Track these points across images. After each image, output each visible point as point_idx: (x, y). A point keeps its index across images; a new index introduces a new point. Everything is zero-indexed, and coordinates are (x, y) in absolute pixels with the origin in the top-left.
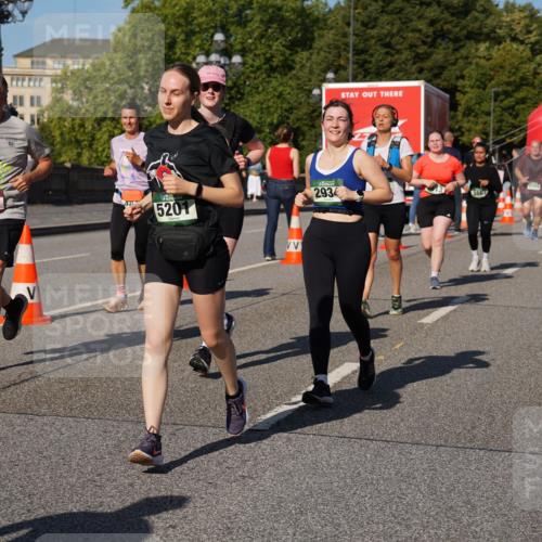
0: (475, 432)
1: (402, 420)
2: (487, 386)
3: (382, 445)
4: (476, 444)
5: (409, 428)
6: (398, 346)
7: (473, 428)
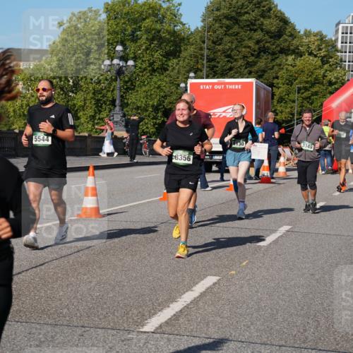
0: (306, 334)
1: (252, 324)
2: (311, 296)
3: (239, 345)
4: (308, 345)
5: (257, 330)
6: (244, 264)
7: (305, 331)
